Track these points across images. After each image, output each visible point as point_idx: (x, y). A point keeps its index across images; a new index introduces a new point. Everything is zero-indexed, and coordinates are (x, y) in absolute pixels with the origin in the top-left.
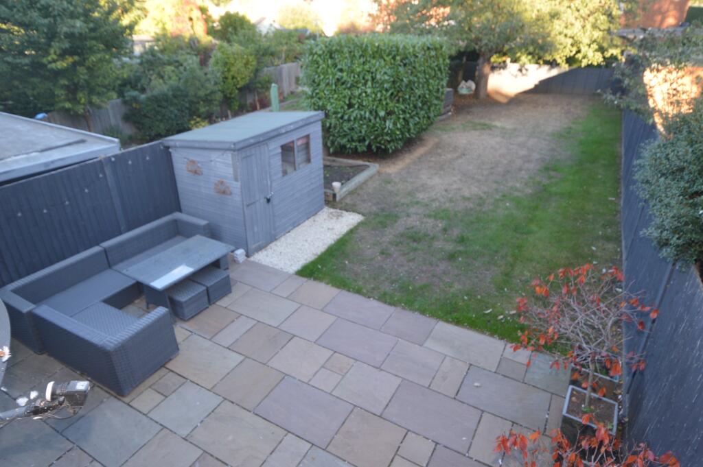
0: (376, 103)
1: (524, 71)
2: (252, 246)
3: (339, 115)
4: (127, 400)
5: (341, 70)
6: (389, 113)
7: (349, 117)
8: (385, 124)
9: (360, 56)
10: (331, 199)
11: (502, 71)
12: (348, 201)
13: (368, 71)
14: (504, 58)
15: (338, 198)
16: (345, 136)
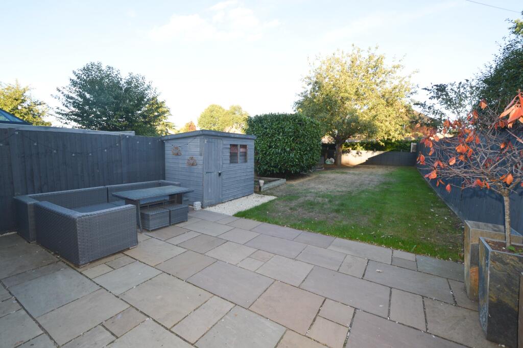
0: (285, 145)
1: (360, 154)
2: (206, 201)
3: (264, 152)
4: (80, 270)
5: (266, 128)
6: (291, 150)
7: (270, 152)
8: (289, 155)
9: (276, 121)
10: (258, 190)
11: (348, 154)
12: (269, 191)
13: (281, 128)
14: (348, 148)
15: (262, 190)
16: (267, 164)
